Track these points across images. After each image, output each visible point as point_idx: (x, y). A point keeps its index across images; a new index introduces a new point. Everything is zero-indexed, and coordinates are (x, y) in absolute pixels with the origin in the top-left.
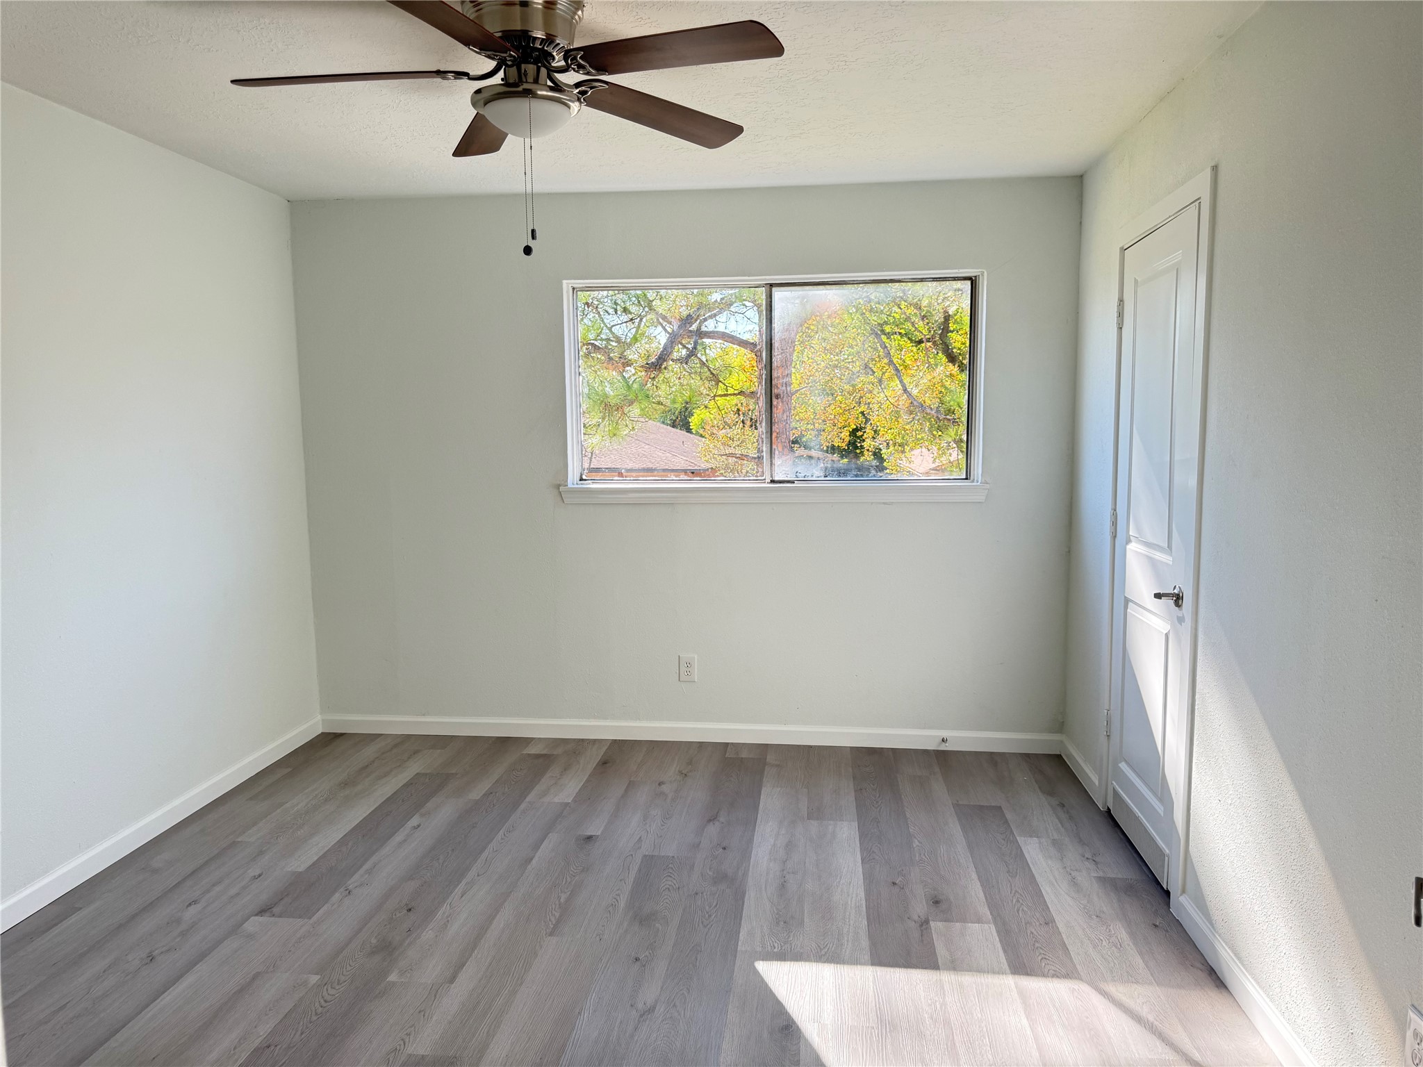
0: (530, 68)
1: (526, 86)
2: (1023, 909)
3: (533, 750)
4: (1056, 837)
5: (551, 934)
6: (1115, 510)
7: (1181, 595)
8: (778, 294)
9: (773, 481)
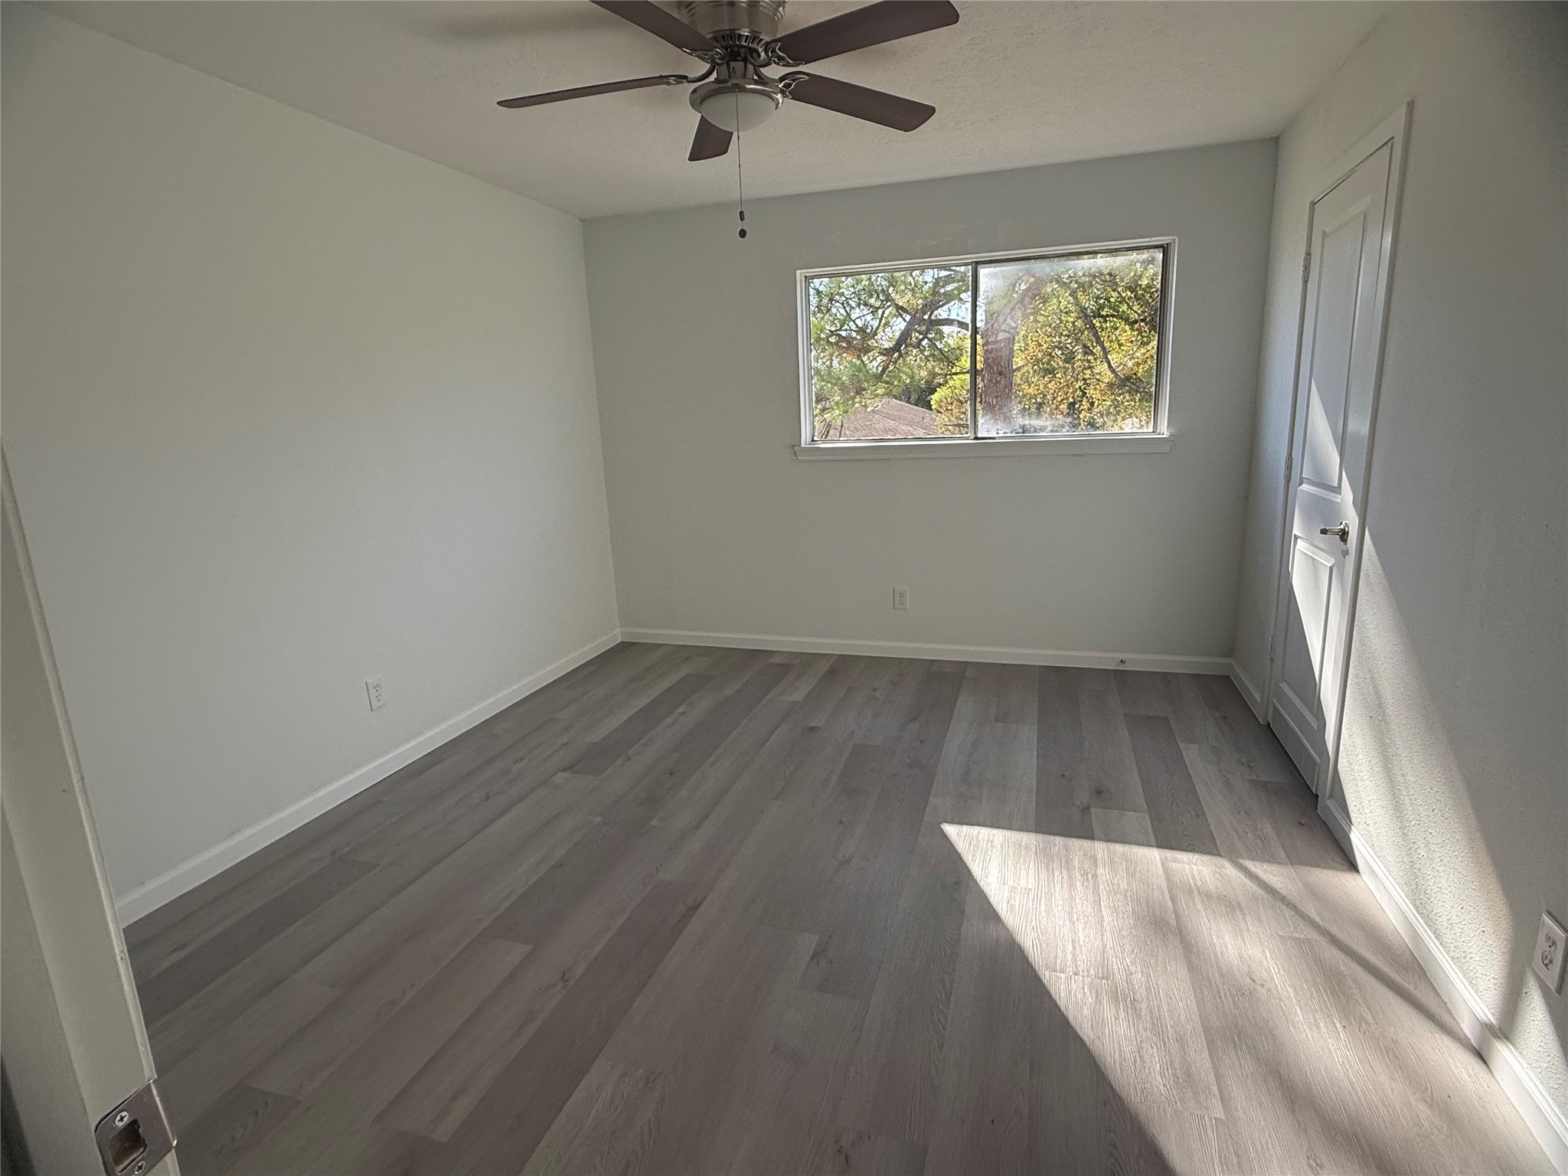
0: (738, 65)
1: (734, 81)
2: (1176, 803)
3: (774, 660)
4: (1215, 744)
5: (775, 799)
6: (1291, 455)
7: (1347, 529)
8: (983, 272)
9: (976, 438)
